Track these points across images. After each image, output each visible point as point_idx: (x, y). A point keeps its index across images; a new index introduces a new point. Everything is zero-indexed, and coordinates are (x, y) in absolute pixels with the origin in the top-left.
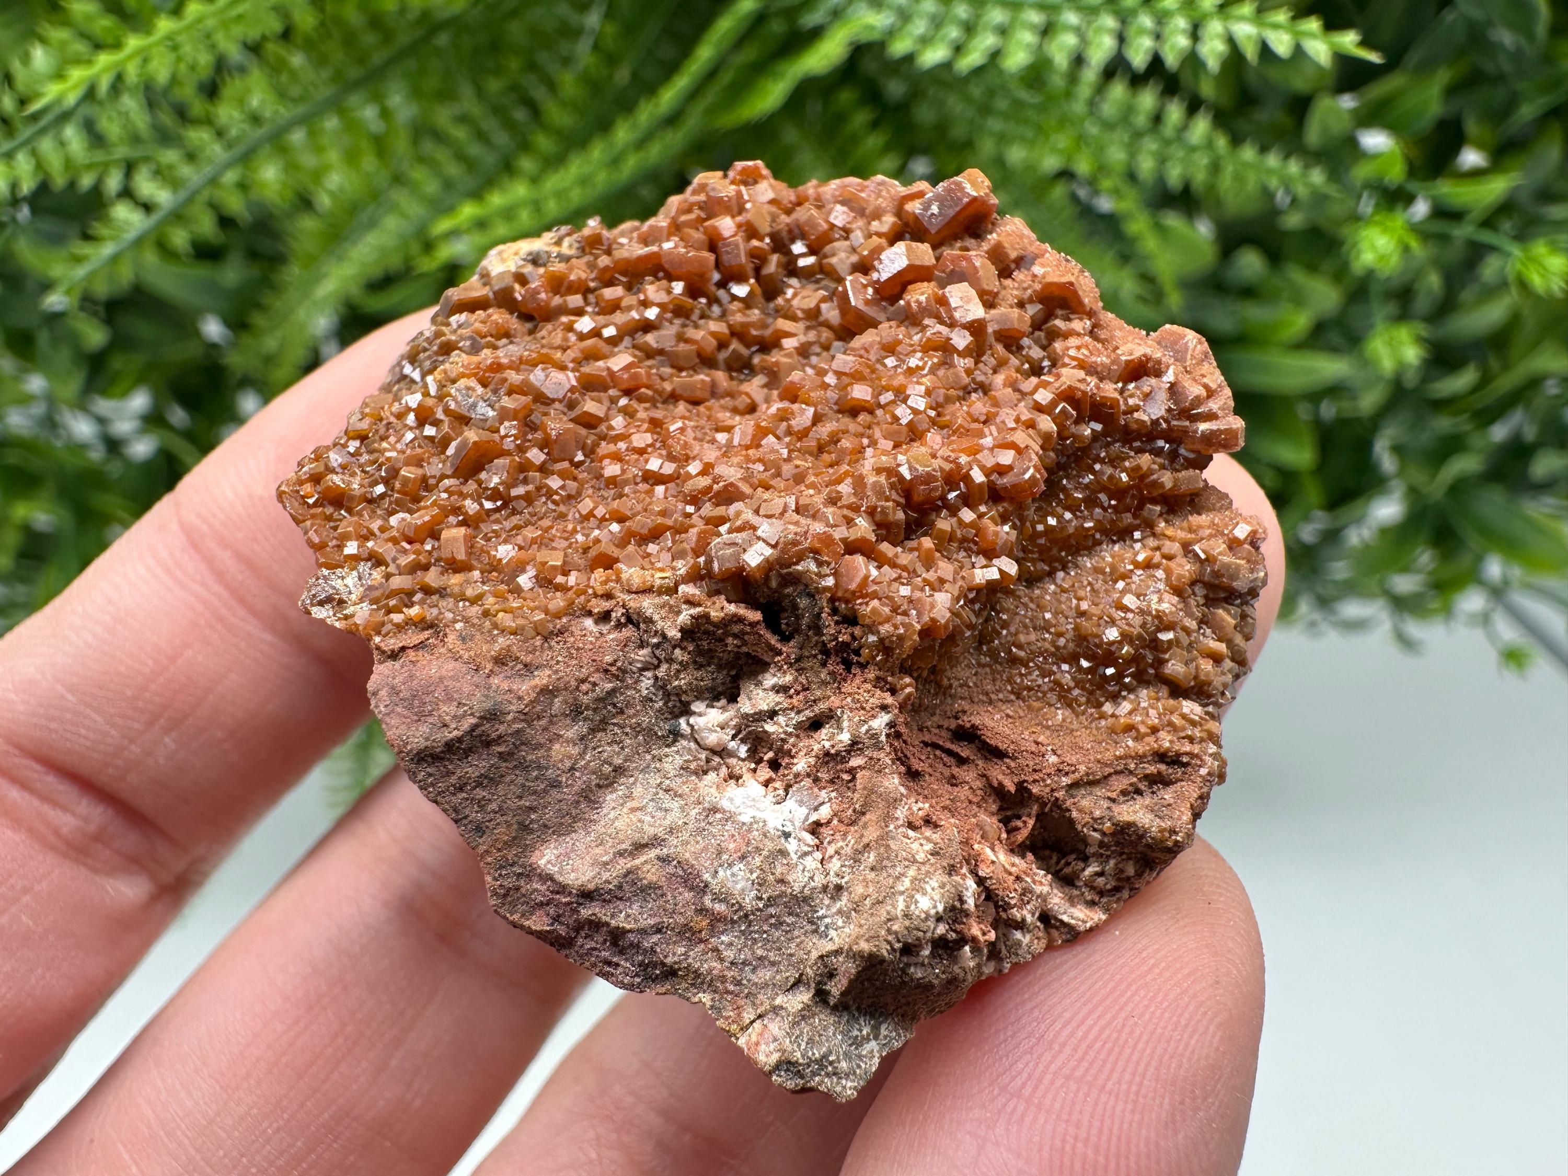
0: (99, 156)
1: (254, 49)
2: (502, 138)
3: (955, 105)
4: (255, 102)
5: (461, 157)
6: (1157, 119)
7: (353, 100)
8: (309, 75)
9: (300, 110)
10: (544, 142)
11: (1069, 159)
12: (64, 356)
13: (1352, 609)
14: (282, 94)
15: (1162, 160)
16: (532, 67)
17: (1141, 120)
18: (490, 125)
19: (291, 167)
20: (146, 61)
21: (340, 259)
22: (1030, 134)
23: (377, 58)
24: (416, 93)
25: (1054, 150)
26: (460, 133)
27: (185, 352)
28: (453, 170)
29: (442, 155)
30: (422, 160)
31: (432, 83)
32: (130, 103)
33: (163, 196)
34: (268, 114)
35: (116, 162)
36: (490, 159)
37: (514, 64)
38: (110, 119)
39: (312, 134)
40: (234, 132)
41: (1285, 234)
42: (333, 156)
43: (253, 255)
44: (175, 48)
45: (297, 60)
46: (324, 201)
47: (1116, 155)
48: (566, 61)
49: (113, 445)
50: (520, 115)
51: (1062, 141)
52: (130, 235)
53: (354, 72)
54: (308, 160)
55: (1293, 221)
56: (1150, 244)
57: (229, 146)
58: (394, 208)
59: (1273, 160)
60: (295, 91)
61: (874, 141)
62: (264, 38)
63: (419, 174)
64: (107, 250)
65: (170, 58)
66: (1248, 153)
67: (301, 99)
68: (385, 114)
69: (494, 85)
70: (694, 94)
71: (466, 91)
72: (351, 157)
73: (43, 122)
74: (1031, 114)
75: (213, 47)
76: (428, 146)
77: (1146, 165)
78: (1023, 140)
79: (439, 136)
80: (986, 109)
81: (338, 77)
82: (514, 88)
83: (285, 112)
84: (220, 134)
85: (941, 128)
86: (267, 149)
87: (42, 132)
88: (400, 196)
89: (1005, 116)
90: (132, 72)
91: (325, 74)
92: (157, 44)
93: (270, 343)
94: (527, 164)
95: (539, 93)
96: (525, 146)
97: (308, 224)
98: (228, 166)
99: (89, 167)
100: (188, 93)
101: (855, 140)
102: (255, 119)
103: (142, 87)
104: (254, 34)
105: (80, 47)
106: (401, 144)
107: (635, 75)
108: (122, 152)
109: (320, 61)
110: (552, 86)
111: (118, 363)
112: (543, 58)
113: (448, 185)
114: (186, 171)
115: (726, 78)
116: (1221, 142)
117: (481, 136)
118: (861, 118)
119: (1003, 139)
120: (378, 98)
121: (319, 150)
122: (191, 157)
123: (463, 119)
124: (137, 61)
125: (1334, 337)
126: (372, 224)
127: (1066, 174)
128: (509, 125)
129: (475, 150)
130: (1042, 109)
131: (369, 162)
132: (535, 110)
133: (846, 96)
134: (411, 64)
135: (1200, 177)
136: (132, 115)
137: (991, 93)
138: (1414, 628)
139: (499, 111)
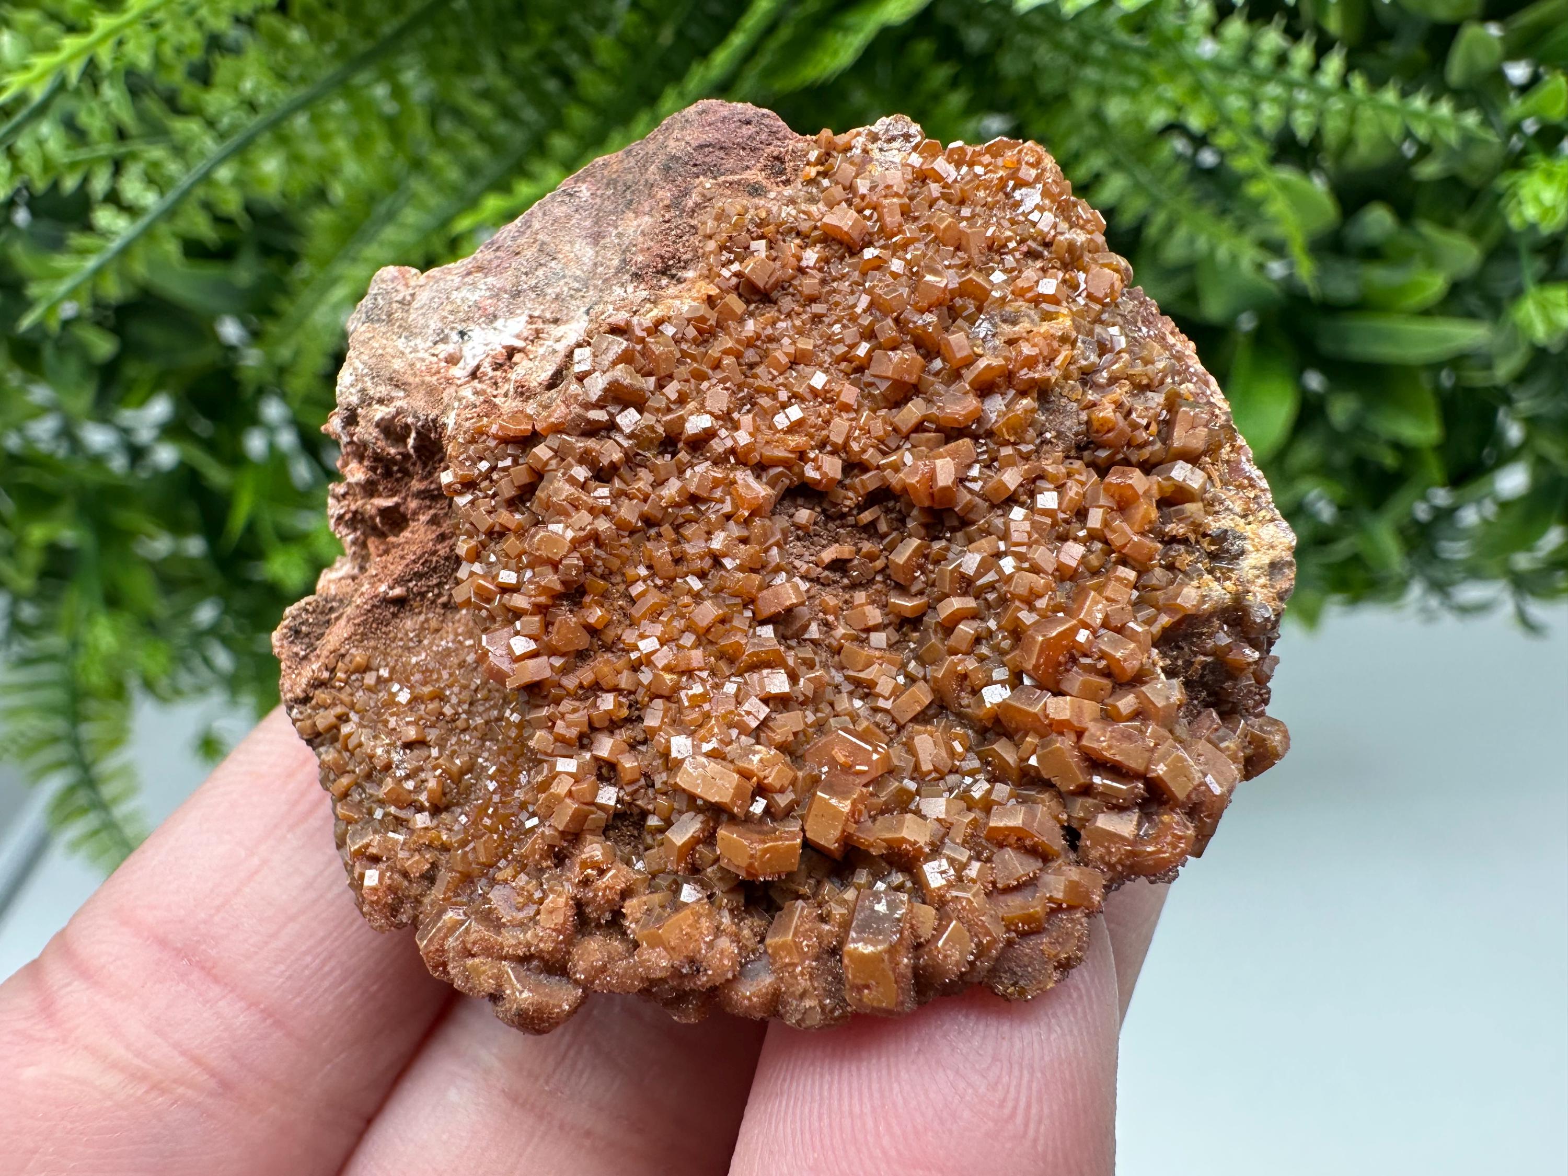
0: (82, 154)
1: (247, 22)
2: (530, 114)
3: (1044, 54)
4: (248, 85)
5: (485, 138)
6: (1282, 60)
7: (361, 78)
8: (310, 52)
9: (301, 92)
10: (578, 117)
11: (1179, 109)
12: (72, 367)
13: (1471, 593)
14: (281, 76)
15: (1289, 107)
16: (563, 31)
17: (1262, 62)
18: (517, 99)
19: (295, 159)
20: (120, 43)
21: (354, 260)
22: (1133, 82)
23: (387, 29)
24: (433, 68)
25: (1160, 100)
26: (484, 111)
27: (202, 357)
28: (479, 153)
29: (465, 136)
30: (442, 142)
31: (451, 54)
32: (111, 93)
33: (150, 199)
34: (263, 98)
35: (100, 160)
36: (517, 138)
37: (542, 28)
38: (91, 112)
39: (315, 119)
40: (225, 121)
41: (1419, 185)
42: (341, 144)
43: (267, 250)
44: (154, 26)
45: (296, 35)
46: (338, 191)
47: (1235, 103)
48: (602, 24)
49: (137, 453)
50: (552, 85)
51: (1172, 91)
52: (115, 244)
53: (361, 46)
54: (312, 150)
55: (1429, 170)
56: (1278, 206)
57: (222, 136)
58: (413, 198)
59: (1419, 102)
60: (294, 72)
61: (956, 100)
62: (260, 10)
63: (439, 159)
64: (91, 263)
65: (149, 39)
66: (1390, 96)
67: (302, 79)
68: (398, 92)
69: (521, 54)
70: (750, 54)
71: (490, 63)
72: (361, 144)
73: (18, 118)
74: (1136, 61)
75: (200, 24)
76: (447, 125)
77: (1269, 114)
78: (1126, 91)
79: (460, 116)
80: (1081, 58)
81: (342, 51)
82: (542, 56)
83: (284, 95)
84: (211, 124)
85: (1030, 80)
86: (265, 138)
87: (16, 130)
88: (419, 185)
89: (1103, 64)
90: (105, 56)
91: (328, 49)
92: (130, 24)
93: (284, 353)
94: (560, 143)
95: (572, 60)
96: (558, 123)
97: (321, 218)
98: (221, 160)
99: (73, 166)
100: (177, 77)
101: (936, 98)
102: (252, 106)
103: (122, 73)
104: (246, 9)
105: (51, 29)
106: (419, 127)
107: (680, 34)
108: (105, 148)
109: (321, 35)
110: (586, 53)
111: (132, 370)
112: (576, 19)
113: (472, 170)
114: (173, 167)
115: (785, 33)
116: (1358, 83)
117: (507, 113)
118: (941, 74)
119: (1102, 91)
120: (389, 75)
121: (325, 138)
122: (179, 151)
123: (486, 95)
124: (111, 42)
125: (1473, 301)
126: (391, 217)
127: (1174, 128)
128: (540, 100)
129: (501, 128)
130: (1148, 55)
131: (382, 147)
132: (567, 80)
133: (923, 48)
134: (426, 33)
135: (1334, 126)
136: (114, 106)
137: (1087, 38)
138: (1537, 610)
139: (526, 83)
